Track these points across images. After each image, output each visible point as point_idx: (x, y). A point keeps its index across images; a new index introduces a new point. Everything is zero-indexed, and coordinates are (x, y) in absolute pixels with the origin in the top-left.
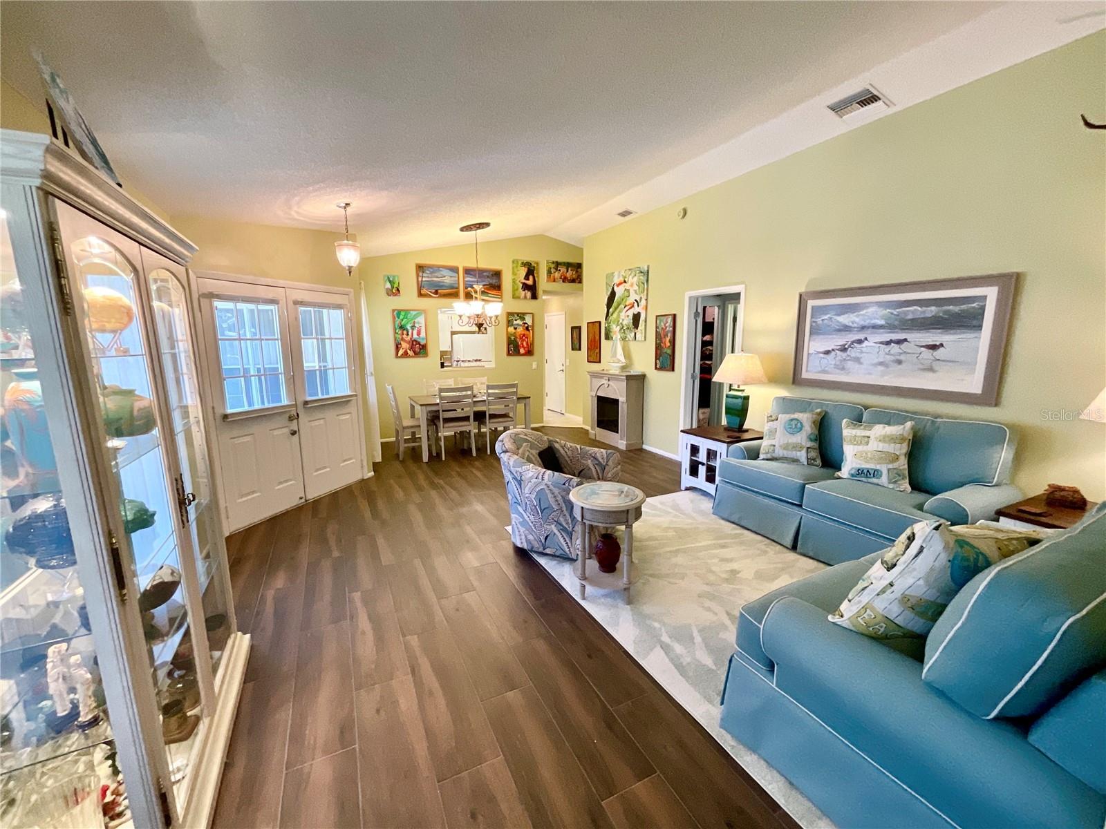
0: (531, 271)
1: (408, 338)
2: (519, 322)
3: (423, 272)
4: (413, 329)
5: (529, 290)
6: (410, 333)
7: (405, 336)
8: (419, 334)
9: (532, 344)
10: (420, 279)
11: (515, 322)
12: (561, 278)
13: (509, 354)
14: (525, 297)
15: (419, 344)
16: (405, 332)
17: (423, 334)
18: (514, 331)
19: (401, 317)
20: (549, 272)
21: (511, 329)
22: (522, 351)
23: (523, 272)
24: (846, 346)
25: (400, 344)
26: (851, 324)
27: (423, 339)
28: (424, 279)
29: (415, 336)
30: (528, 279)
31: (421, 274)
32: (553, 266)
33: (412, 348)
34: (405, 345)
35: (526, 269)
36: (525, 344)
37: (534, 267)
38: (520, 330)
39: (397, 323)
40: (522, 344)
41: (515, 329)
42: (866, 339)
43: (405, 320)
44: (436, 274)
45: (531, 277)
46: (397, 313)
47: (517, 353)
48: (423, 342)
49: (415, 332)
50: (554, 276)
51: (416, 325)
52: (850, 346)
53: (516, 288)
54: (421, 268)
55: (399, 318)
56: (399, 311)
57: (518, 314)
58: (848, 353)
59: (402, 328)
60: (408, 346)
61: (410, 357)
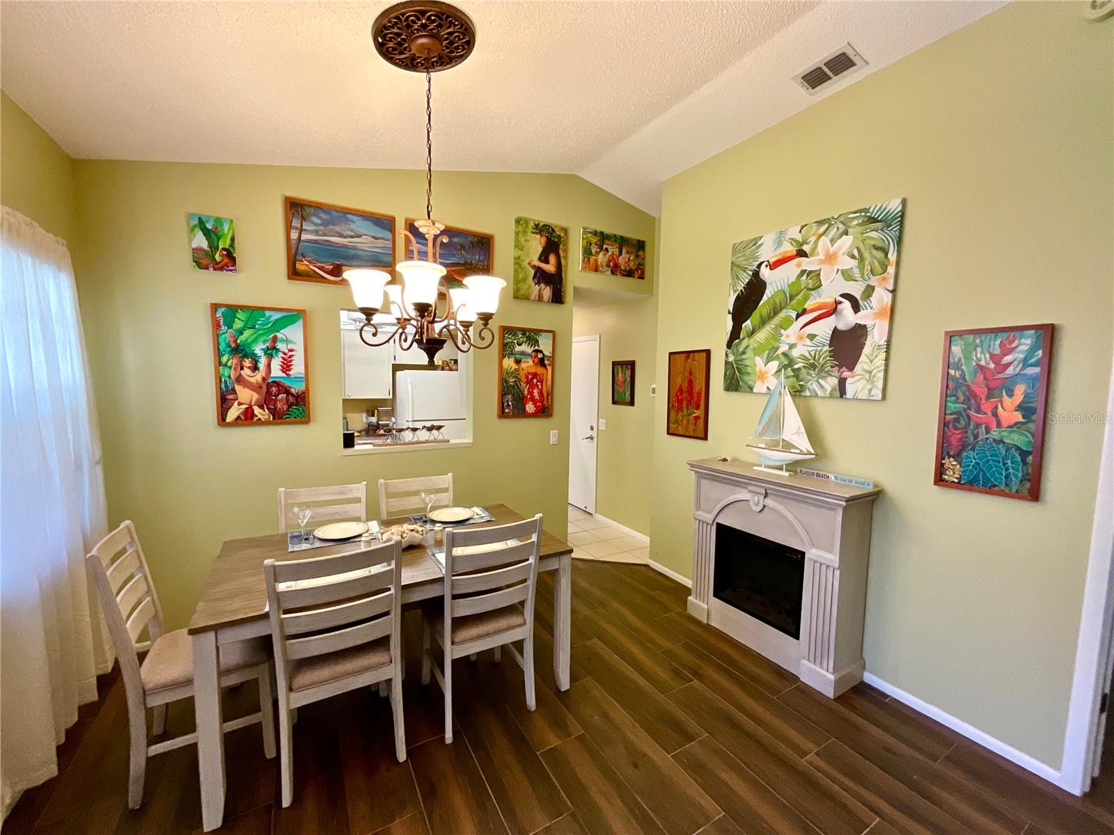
0: (553, 244)
1: (258, 377)
2: (526, 348)
3: (303, 219)
4: (270, 357)
5: (547, 284)
6: (262, 365)
7: (246, 372)
8: (286, 367)
9: (551, 393)
10: (294, 235)
11: (518, 348)
12: (608, 266)
13: (502, 414)
14: (540, 299)
15: (287, 391)
16: (247, 363)
17: (298, 368)
18: (514, 366)
19: (238, 325)
20: (587, 253)
21: (509, 363)
22: (530, 408)
23: (536, 245)
25: (234, 391)
27: (297, 379)
28: (304, 237)
29: (276, 372)
30: (547, 262)
31: (296, 223)
32: (594, 240)
33: (267, 401)
34: (246, 395)
35: (543, 240)
36: (536, 392)
37: (559, 236)
38: (528, 365)
39: (225, 337)
40: (531, 393)
41: (518, 362)
43: (247, 333)
44: (337, 228)
45: (552, 258)
46: (223, 314)
47: (520, 413)
48: (297, 388)
49: (276, 364)
50: (596, 261)
51: (280, 346)
53: (521, 276)
54: (296, 208)
55: (230, 327)
56: (233, 309)
57: (524, 331)
59: (240, 351)
60: (255, 396)
61: (260, 423)
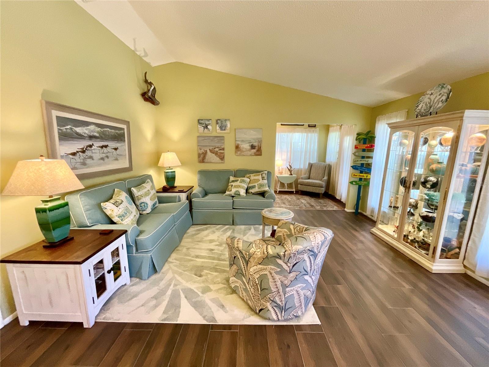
24: (84, 149)
26: (84, 134)
42: (93, 144)
52: (86, 149)
58: (86, 153)
